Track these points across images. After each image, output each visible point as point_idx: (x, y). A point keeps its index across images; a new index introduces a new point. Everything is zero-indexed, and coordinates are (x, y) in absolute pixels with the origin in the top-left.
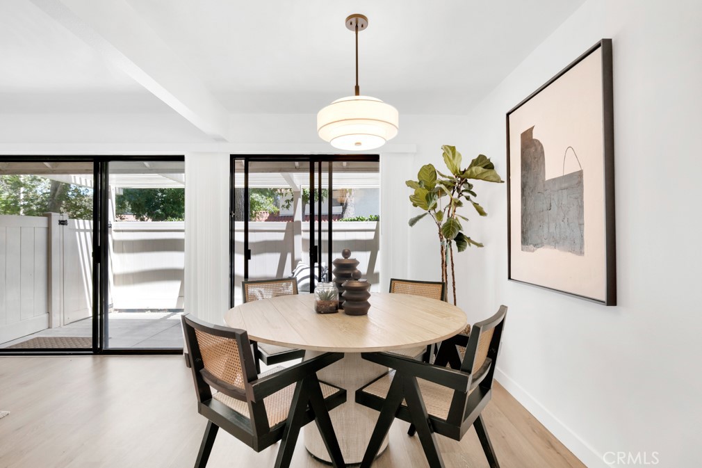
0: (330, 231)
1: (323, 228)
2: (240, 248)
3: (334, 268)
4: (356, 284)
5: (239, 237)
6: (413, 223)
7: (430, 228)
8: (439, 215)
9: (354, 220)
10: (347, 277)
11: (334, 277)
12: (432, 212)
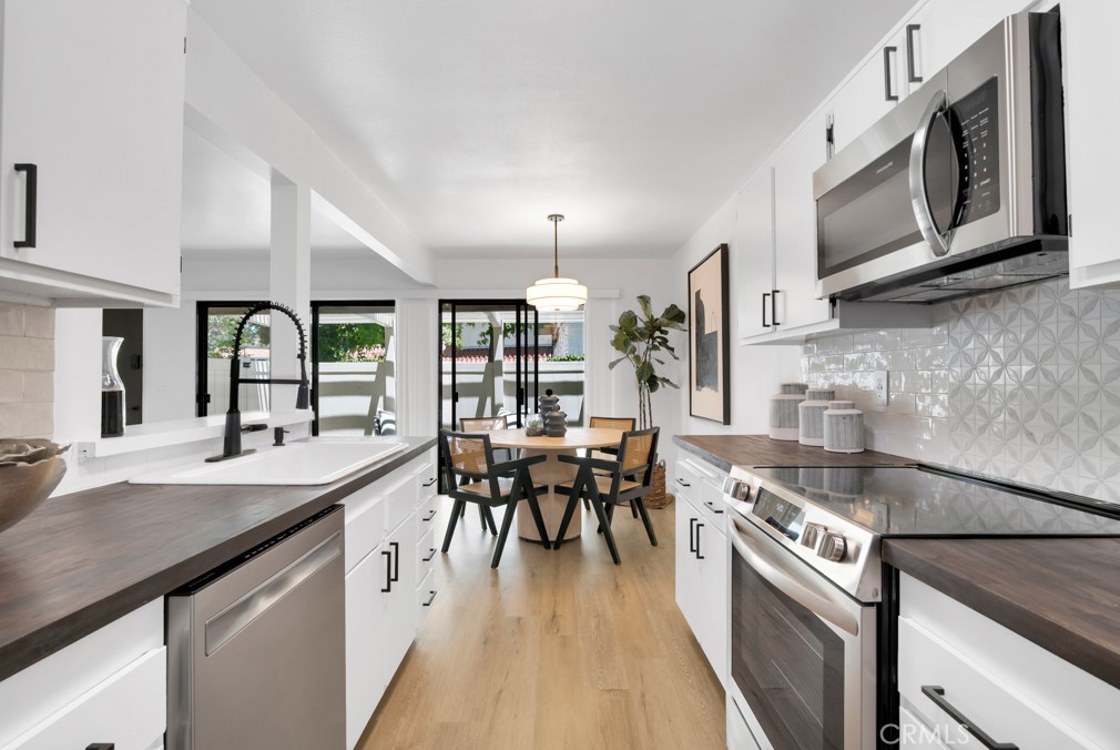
0: (536, 372)
1: (529, 370)
2: (447, 392)
3: (539, 403)
4: (556, 414)
5: (447, 380)
6: (612, 365)
7: (628, 369)
8: (637, 358)
9: (564, 360)
10: (550, 409)
11: (539, 410)
12: (631, 356)
